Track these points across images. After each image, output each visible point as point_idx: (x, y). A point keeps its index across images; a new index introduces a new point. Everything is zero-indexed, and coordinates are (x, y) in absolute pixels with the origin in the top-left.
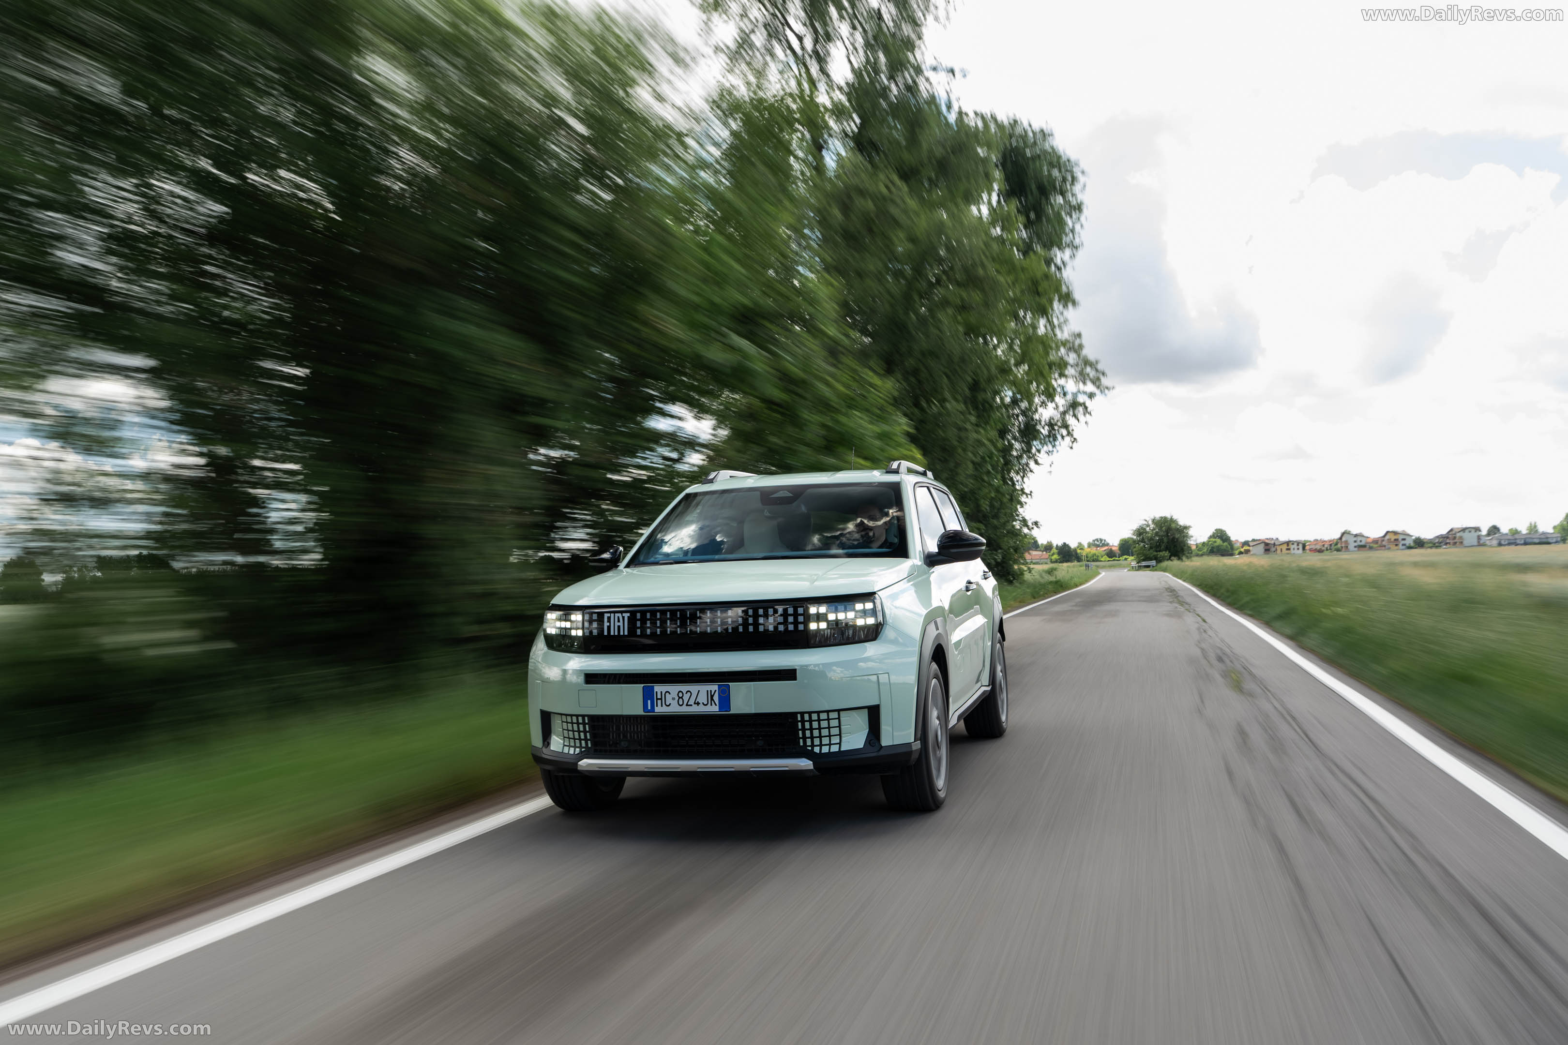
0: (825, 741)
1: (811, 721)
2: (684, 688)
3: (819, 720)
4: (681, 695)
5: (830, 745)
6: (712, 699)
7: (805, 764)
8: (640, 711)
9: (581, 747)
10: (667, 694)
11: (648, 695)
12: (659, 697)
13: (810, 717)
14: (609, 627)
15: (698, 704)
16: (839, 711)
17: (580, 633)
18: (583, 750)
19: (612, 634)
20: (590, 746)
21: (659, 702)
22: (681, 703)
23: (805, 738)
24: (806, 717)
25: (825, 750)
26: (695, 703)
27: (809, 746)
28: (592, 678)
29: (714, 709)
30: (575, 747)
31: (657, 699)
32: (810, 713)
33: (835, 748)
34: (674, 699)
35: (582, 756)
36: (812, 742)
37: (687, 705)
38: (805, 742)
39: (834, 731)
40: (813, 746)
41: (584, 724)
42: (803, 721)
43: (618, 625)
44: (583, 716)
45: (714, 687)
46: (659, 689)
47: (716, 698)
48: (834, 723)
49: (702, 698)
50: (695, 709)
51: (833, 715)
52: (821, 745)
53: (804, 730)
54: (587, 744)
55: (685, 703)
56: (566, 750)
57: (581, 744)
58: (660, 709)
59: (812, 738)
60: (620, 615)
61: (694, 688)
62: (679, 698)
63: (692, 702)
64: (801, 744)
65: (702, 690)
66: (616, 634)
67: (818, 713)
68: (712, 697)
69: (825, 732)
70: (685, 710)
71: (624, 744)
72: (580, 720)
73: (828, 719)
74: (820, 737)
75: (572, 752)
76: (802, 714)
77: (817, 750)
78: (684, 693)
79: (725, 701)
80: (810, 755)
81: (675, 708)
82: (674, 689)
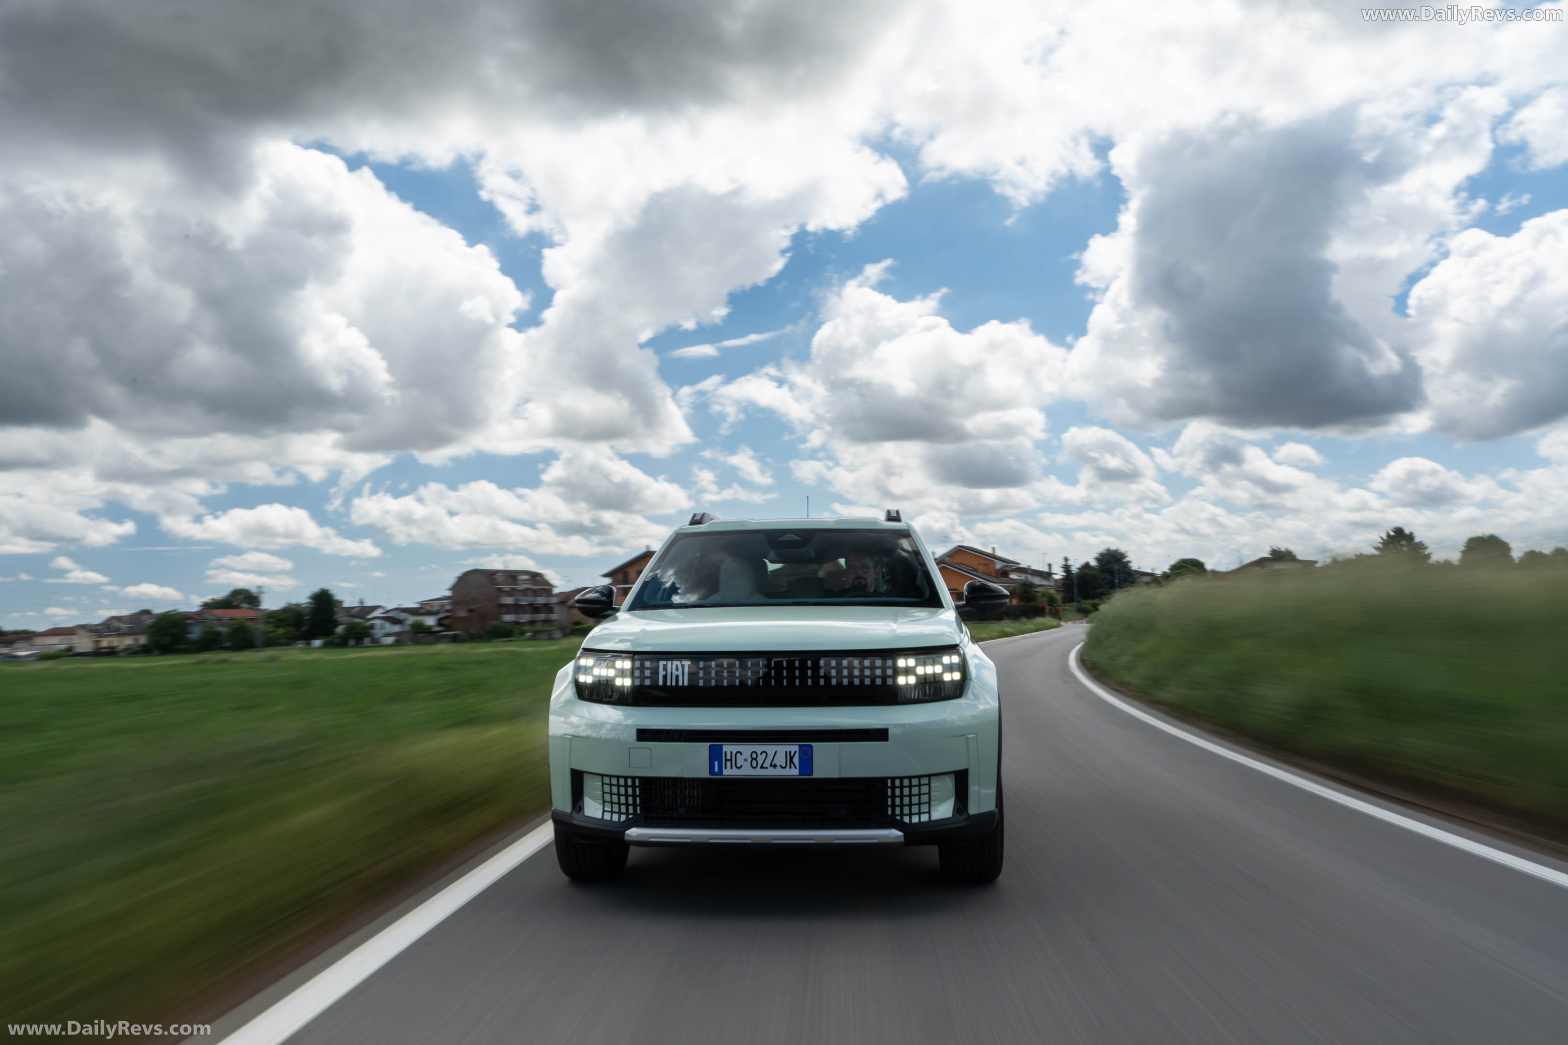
0: (915, 809)
1: (902, 787)
2: (759, 748)
3: (910, 786)
4: (754, 756)
5: (919, 814)
6: (791, 761)
7: (894, 834)
8: (705, 774)
9: (627, 813)
10: (738, 755)
11: (715, 755)
12: (729, 757)
13: (901, 782)
14: (665, 677)
15: (775, 766)
16: (929, 776)
17: (627, 682)
18: (630, 816)
19: (669, 684)
20: (639, 812)
21: (729, 763)
22: (754, 764)
23: (893, 806)
24: (897, 783)
25: (915, 819)
26: (771, 765)
27: (898, 815)
28: (644, 735)
29: (794, 772)
30: (620, 813)
31: (726, 760)
32: (901, 779)
33: (925, 818)
34: (746, 760)
35: (630, 824)
36: (902, 810)
37: (762, 767)
38: (893, 811)
39: (925, 798)
40: (902, 815)
41: (634, 786)
42: (893, 787)
43: (676, 675)
44: (634, 778)
45: (794, 748)
46: (728, 748)
47: (796, 760)
48: (925, 789)
49: (780, 760)
50: (770, 772)
51: (924, 781)
52: (910, 815)
53: (893, 797)
54: (635, 810)
55: (760, 765)
56: (607, 817)
57: (627, 809)
58: (728, 772)
59: (902, 806)
60: (678, 663)
61: (770, 748)
62: (753, 759)
63: (767, 764)
64: (890, 813)
65: (780, 751)
66: (674, 684)
67: (910, 778)
68: (791, 758)
69: (915, 800)
70: (758, 773)
71: (682, 811)
72: (630, 782)
73: (919, 785)
74: (910, 805)
75: (615, 818)
76: (893, 779)
77: (906, 819)
78: (759, 753)
79: (806, 763)
80: (899, 826)
81: (747, 771)
82: (747, 749)
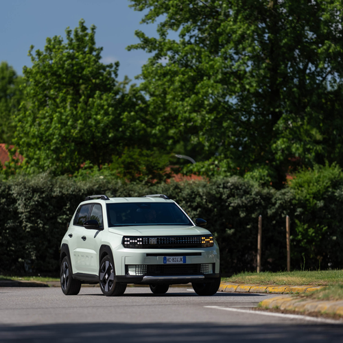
2: (174, 257)
3: (205, 266)
7: (202, 277)
8: (162, 263)
10: (170, 259)
11: (165, 259)
14: (151, 242)
17: (141, 243)
18: (144, 274)
23: (202, 270)
25: (206, 273)
27: (203, 272)
28: (148, 255)
29: (182, 262)
30: (141, 273)
31: (167, 260)
33: (208, 273)
35: (144, 276)
42: (202, 266)
43: (153, 241)
45: (182, 257)
46: (167, 257)
48: (207, 267)
49: (179, 260)
50: (177, 263)
53: (202, 268)
54: (145, 272)
56: (137, 274)
57: (143, 272)
58: (168, 263)
59: (204, 270)
60: (154, 239)
61: (177, 257)
62: (173, 260)
63: (176, 261)
64: (201, 272)
65: (179, 257)
66: (153, 243)
68: (181, 259)
69: (206, 269)
70: (174, 263)
72: (144, 266)
75: (140, 275)
76: (202, 264)
79: (185, 260)
80: (203, 274)
81: (172, 262)
82: (172, 257)
